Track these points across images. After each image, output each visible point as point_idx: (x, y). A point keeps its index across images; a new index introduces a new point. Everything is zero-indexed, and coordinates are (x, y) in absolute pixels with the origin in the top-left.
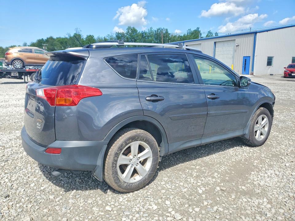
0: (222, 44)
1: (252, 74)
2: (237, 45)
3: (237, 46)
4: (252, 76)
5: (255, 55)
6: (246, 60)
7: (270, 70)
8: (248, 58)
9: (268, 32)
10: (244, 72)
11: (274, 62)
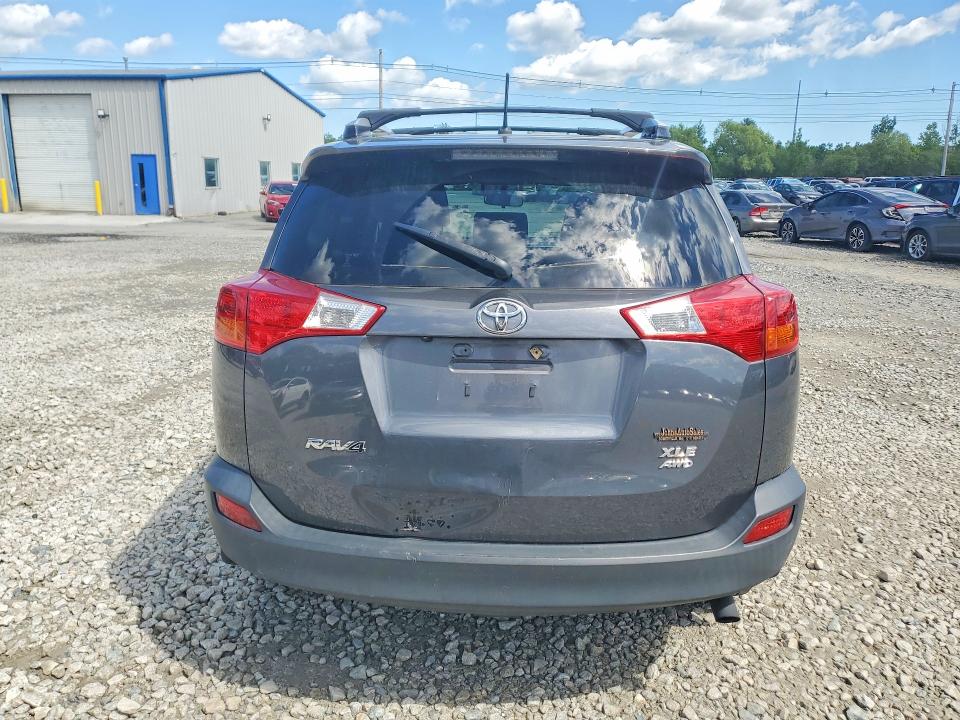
0: (35, 104)
1: (172, 213)
2: (101, 113)
3: (104, 117)
4: (172, 219)
5: (172, 152)
6: (141, 166)
7: (214, 200)
8: (149, 159)
9: (195, 80)
10: (143, 208)
11: (222, 173)
